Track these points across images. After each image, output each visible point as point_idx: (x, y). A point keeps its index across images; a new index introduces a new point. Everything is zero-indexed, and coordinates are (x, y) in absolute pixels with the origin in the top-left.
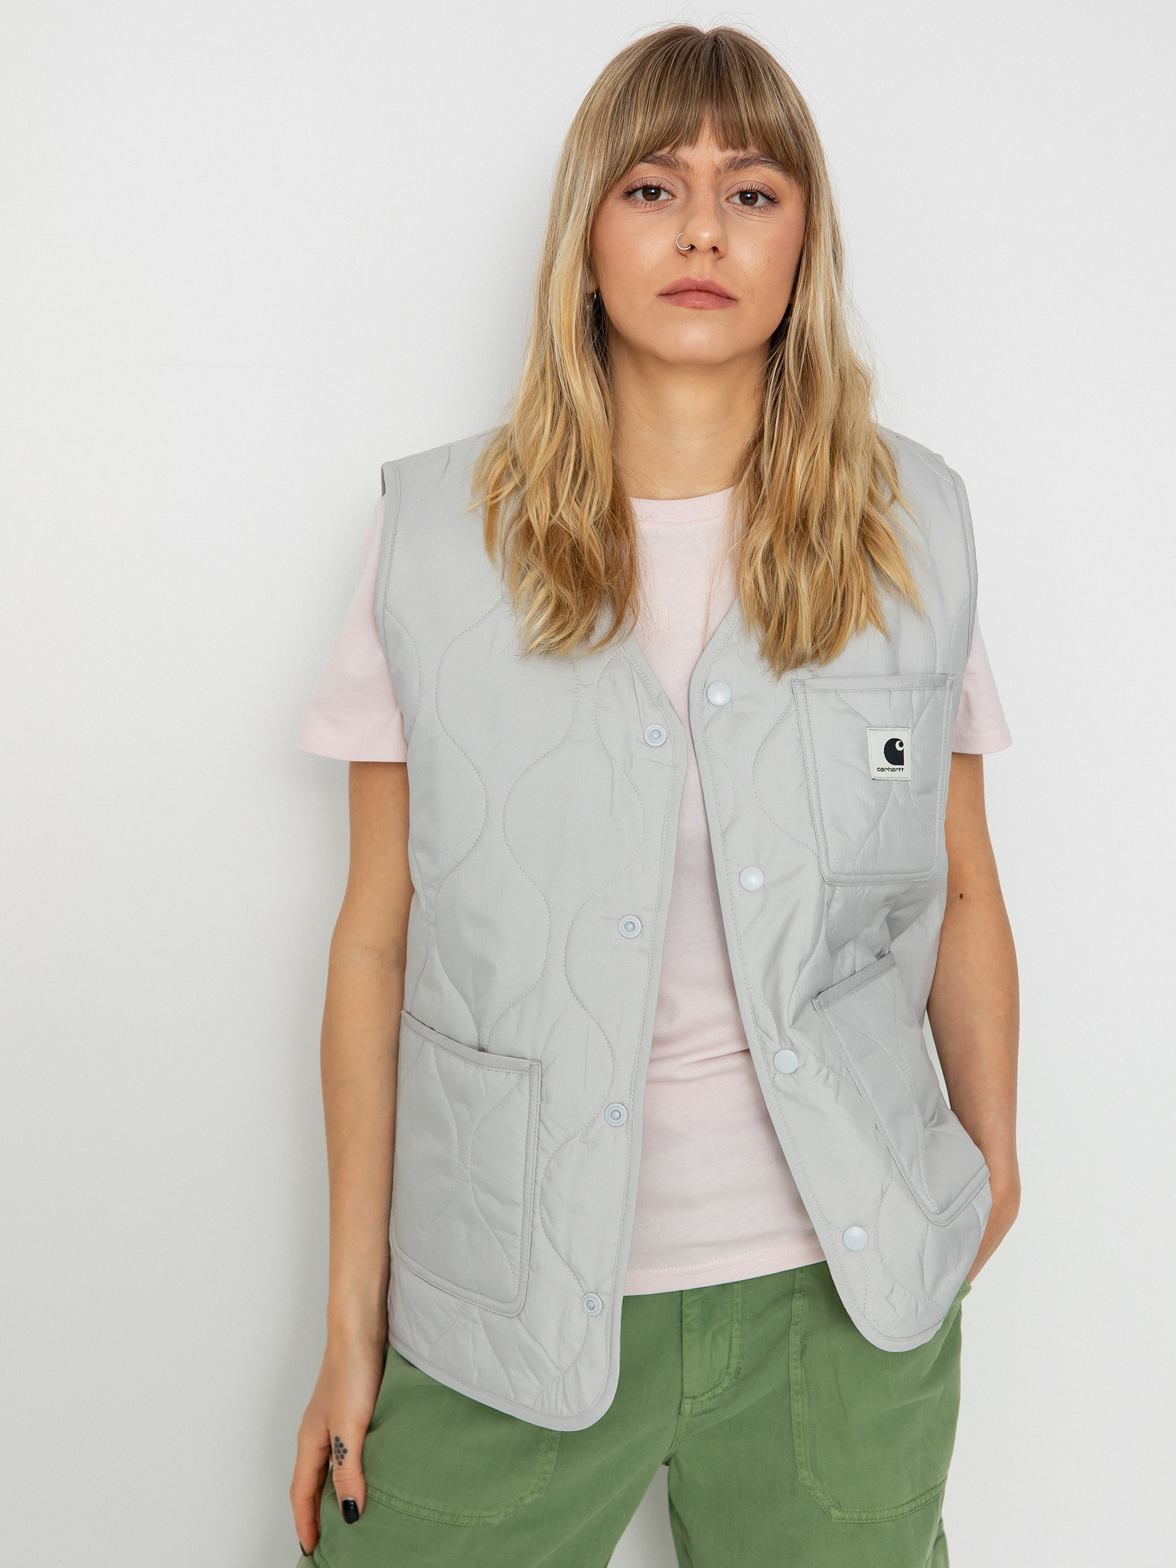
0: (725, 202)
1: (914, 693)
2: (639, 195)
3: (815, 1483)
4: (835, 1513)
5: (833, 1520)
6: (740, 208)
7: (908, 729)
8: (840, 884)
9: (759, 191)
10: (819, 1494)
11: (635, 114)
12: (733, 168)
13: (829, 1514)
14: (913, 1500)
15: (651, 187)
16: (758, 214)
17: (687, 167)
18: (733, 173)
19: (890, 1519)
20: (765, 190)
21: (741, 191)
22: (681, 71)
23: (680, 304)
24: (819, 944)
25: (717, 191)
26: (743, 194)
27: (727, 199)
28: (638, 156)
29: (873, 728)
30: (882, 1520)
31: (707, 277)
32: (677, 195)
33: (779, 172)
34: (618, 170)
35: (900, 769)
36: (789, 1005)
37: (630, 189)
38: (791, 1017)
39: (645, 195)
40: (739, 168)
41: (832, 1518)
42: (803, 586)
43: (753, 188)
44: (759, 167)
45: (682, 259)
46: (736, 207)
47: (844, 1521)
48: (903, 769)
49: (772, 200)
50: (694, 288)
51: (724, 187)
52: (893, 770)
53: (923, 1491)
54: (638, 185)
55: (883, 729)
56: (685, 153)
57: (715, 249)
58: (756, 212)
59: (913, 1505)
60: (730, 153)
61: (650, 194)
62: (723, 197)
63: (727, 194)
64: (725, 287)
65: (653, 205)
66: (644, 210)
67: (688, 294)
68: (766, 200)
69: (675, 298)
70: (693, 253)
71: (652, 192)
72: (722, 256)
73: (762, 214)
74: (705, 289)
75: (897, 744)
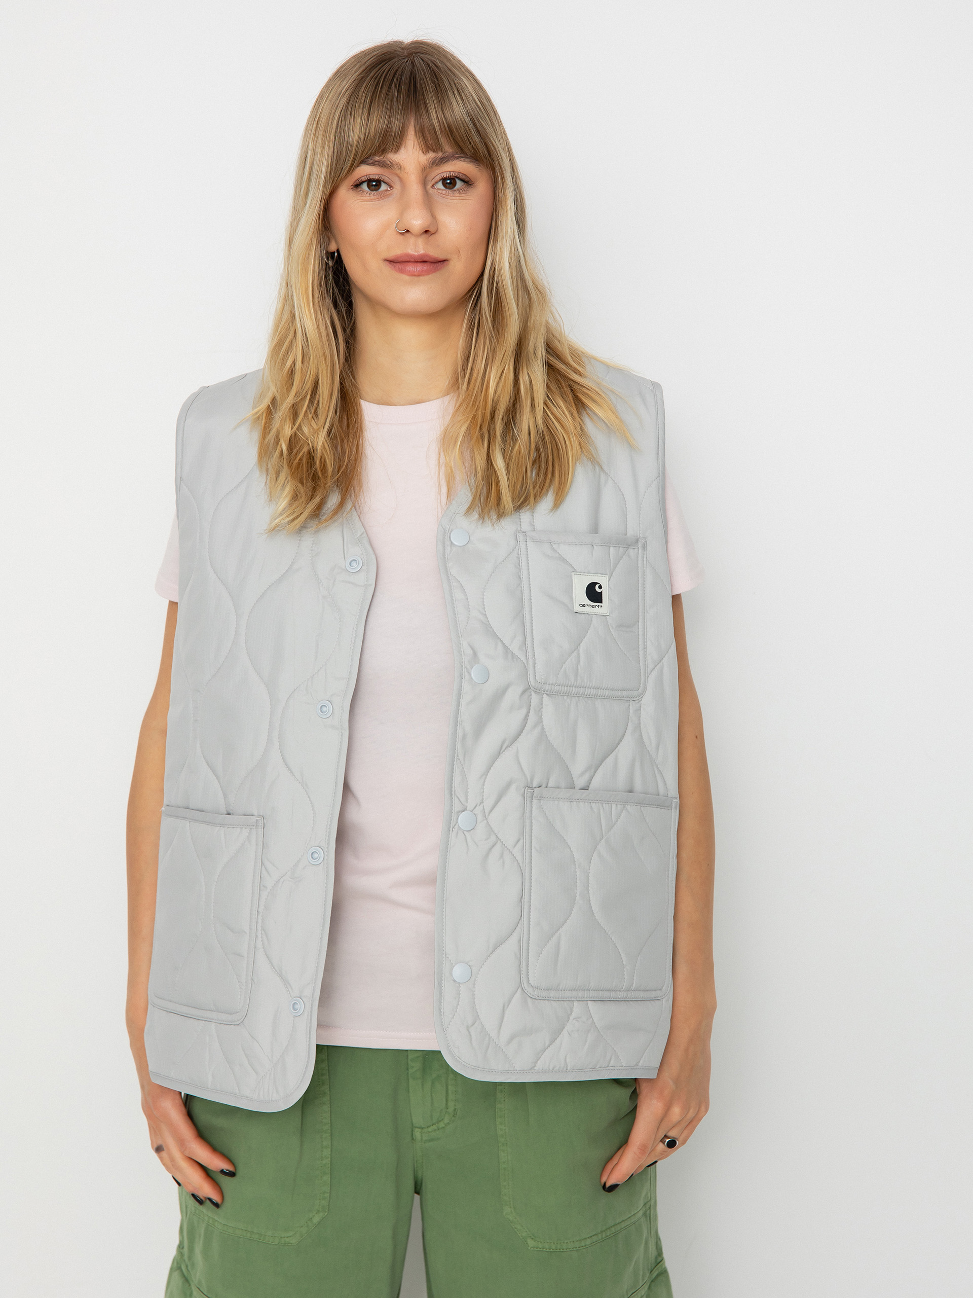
0: (431, 189)
1: (611, 548)
2: (365, 186)
3: (516, 1218)
4: (531, 1243)
5: (529, 1248)
6: (444, 192)
7: (606, 576)
9: (456, 177)
10: (519, 1227)
11: (353, 128)
12: (435, 165)
13: (527, 1243)
14: (596, 1235)
15: (374, 180)
16: (458, 195)
17: (399, 166)
18: (435, 168)
19: (575, 1249)
20: (461, 176)
21: (442, 178)
22: (387, 94)
23: (402, 271)
25: (424, 182)
26: (444, 180)
27: (433, 186)
28: (358, 160)
29: (578, 573)
30: (568, 1250)
31: (422, 252)
32: (394, 186)
33: (471, 163)
35: (599, 606)
37: (358, 182)
39: (369, 186)
40: (439, 164)
41: (529, 1246)
43: (451, 174)
44: (455, 162)
45: (401, 237)
46: (441, 192)
47: (538, 1249)
48: (601, 606)
49: (468, 182)
50: (413, 260)
51: (429, 178)
52: (593, 606)
53: (604, 1228)
54: (364, 179)
55: (585, 574)
56: (393, 157)
57: (426, 232)
58: (456, 194)
59: (595, 1239)
60: (431, 155)
61: (373, 185)
62: (429, 186)
63: (432, 183)
64: (436, 256)
65: (375, 194)
66: (369, 198)
67: (409, 264)
68: (463, 183)
69: (398, 265)
70: (408, 235)
71: (374, 184)
72: (433, 235)
73: (461, 195)
74: (421, 260)
75: (597, 587)
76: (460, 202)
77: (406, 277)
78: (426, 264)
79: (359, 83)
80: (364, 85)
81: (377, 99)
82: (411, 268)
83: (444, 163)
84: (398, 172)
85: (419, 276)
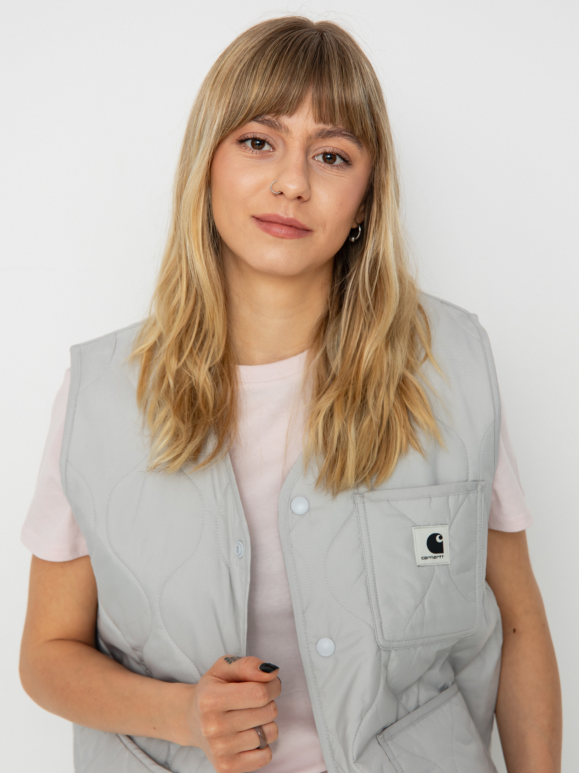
0: (312, 159)
1: (451, 498)
2: (249, 143)
6: (323, 165)
7: (446, 526)
8: (394, 649)
9: (338, 154)
11: (253, 84)
12: (321, 136)
15: (259, 140)
16: (336, 171)
17: (287, 131)
18: (320, 140)
20: (343, 154)
21: (324, 152)
22: (293, 58)
23: (268, 231)
24: (378, 696)
25: (307, 151)
26: (325, 154)
27: (313, 157)
28: (251, 116)
29: (417, 527)
31: (291, 216)
32: (277, 149)
33: (355, 144)
34: (234, 123)
35: (440, 556)
36: (353, 746)
37: (243, 138)
38: (355, 755)
39: (253, 145)
40: (326, 137)
42: (352, 435)
43: (334, 151)
44: (340, 138)
45: (274, 198)
46: (320, 164)
48: (443, 556)
49: (347, 162)
50: (281, 222)
51: (313, 148)
52: (435, 557)
54: (250, 136)
55: (425, 527)
56: (285, 120)
57: (299, 198)
58: (335, 170)
60: (321, 126)
61: (257, 144)
62: (311, 156)
63: (314, 154)
64: (304, 223)
65: (258, 152)
66: (251, 155)
67: (275, 225)
68: (342, 161)
69: (264, 224)
70: (281, 197)
71: (258, 142)
72: (305, 203)
73: (339, 172)
74: (289, 224)
75: (437, 538)
76: (336, 177)
77: (269, 237)
78: (291, 229)
79: (268, 41)
80: (272, 45)
81: (282, 61)
82: (276, 229)
83: (330, 137)
84: (284, 135)
85: (282, 238)
